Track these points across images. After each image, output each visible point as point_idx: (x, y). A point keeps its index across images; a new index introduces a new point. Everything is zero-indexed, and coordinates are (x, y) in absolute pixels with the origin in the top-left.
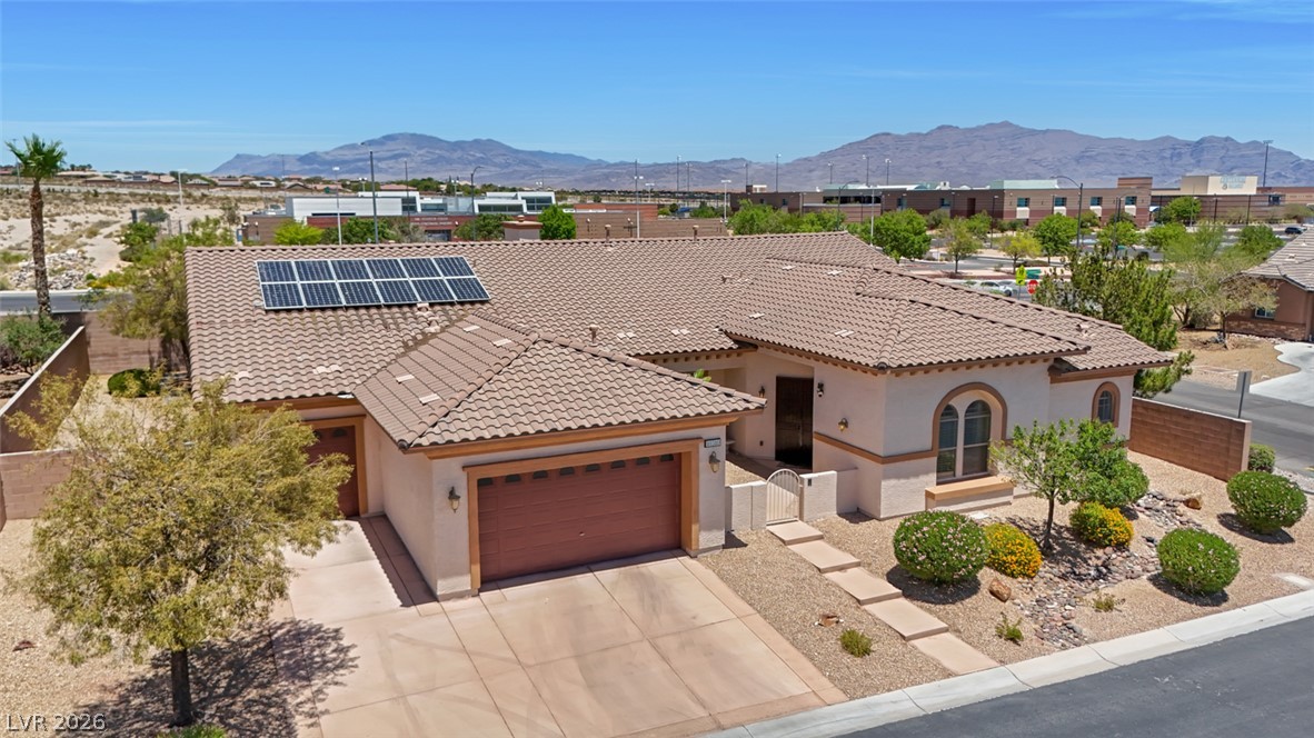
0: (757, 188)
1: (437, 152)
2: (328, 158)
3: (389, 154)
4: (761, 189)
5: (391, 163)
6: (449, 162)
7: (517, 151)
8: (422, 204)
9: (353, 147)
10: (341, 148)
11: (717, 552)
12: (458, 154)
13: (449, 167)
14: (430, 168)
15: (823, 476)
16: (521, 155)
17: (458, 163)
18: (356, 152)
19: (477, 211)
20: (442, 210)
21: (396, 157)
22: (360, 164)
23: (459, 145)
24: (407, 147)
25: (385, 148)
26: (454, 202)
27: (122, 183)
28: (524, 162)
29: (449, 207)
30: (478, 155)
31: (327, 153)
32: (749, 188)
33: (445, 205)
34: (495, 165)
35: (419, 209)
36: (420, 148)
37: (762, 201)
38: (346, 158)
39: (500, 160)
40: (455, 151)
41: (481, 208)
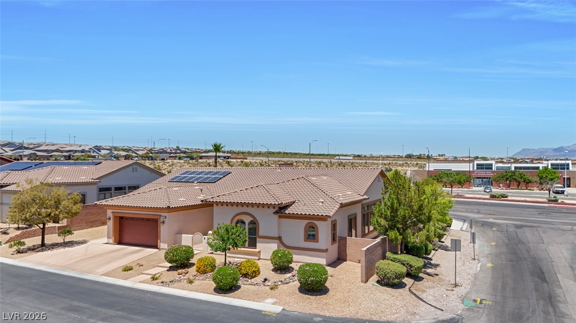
8: (497, 167)
19: (514, 169)
41: (516, 168)
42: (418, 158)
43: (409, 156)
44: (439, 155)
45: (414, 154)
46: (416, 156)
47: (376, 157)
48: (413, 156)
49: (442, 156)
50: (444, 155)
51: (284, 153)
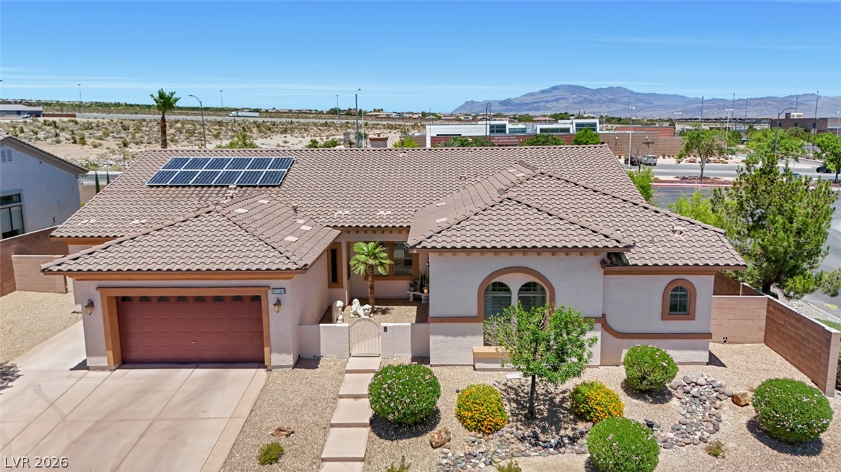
0: (795, 115)
1: (584, 96)
2: (517, 102)
3: (554, 98)
4: (798, 116)
5: (554, 104)
6: (591, 102)
7: (638, 94)
8: (509, 129)
9: (532, 94)
10: (525, 95)
11: (287, 370)
12: (598, 96)
13: (590, 105)
14: (578, 106)
15: (399, 326)
16: (639, 96)
17: (597, 102)
18: (534, 97)
19: (538, 132)
20: (524, 132)
21: (557, 100)
22: (535, 105)
23: (598, 91)
24: (565, 94)
25: (552, 94)
26: (531, 127)
27: (393, 119)
28: (641, 101)
29: (528, 130)
30: (610, 97)
31: (516, 99)
32: (788, 115)
33: (526, 129)
34: (621, 103)
35: (507, 132)
36: (573, 94)
37: (796, 125)
38: (527, 102)
39: (625, 100)
40: (595, 95)
41: (542, 130)
42: (347, 114)
43: (335, 112)
44: (374, 110)
45: (342, 109)
46: (343, 111)
47: (284, 113)
48: (340, 111)
49: (379, 111)
50: (382, 110)
51: (126, 105)
